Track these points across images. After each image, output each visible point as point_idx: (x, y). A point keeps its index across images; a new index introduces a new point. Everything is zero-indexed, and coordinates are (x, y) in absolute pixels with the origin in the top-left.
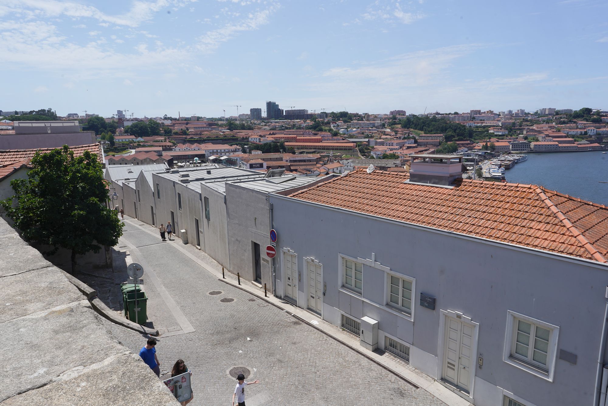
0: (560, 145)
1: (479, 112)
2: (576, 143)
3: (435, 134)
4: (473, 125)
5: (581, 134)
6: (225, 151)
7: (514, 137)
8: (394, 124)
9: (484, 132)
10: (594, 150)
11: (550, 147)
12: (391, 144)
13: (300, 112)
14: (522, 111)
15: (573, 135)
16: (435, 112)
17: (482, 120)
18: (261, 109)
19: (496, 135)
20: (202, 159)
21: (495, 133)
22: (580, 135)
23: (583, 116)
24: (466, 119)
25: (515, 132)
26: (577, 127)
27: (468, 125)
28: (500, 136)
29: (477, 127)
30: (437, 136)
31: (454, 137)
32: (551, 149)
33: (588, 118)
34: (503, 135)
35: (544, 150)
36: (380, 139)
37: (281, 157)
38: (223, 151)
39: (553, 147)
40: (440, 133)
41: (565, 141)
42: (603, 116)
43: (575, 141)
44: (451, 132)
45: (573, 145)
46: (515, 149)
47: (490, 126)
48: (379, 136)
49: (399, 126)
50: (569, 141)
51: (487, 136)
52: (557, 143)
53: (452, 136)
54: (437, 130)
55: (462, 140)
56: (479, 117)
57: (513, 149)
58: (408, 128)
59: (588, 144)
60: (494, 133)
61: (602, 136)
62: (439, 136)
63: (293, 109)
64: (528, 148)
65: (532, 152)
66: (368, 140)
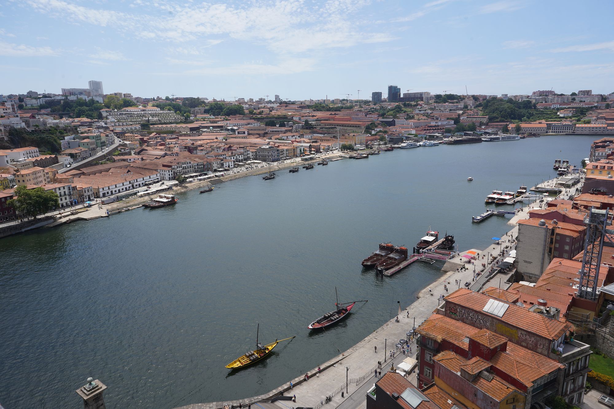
0: (608, 128)
11: (595, 129)
13: (415, 95)
18: (382, 93)
32: (596, 132)
35: (587, 132)
52: (605, 126)
63: (409, 92)
64: (571, 131)
65: (573, 134)
66: (393, 120)
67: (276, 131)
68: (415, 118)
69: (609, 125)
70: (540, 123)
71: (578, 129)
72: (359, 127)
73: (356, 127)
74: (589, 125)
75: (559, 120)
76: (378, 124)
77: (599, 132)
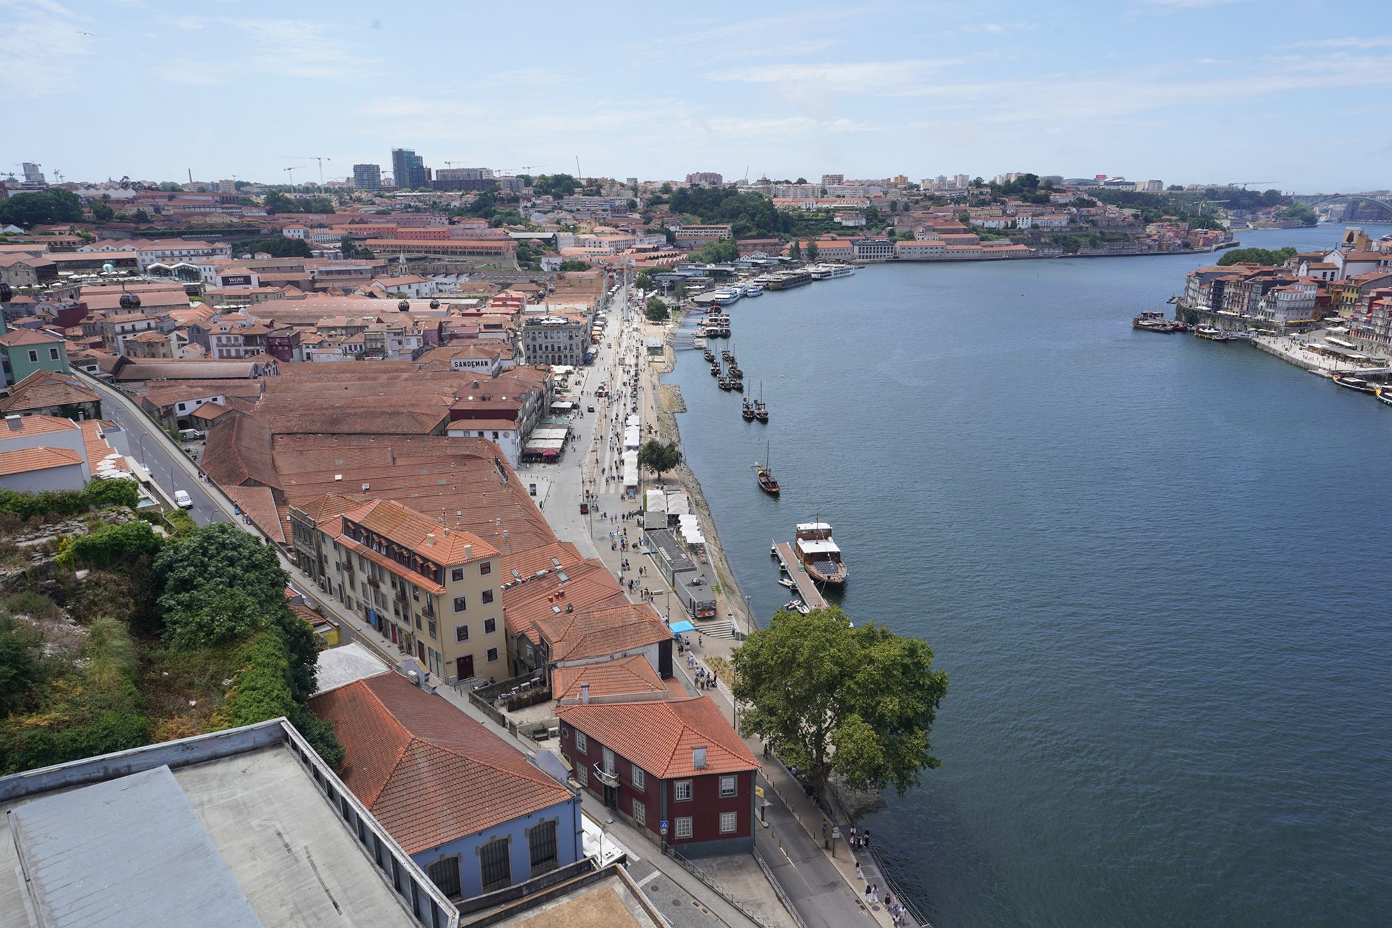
1: (839, 179)
2: (983, 243)
3: (717, 223)
4: (815, 206)
5: (1006, 227)
6: (189, 252)
7: (874, 230)
8: (657, 204)
9: (824, 220)
10: (1014, 257)
12: (597, 244)
14: (903, 179)
15: (990, 228)
16: (761, 179)
17: (838, 196)
18: (378, 166)
19: (843, 228)
20: (131, 269)
21: (845, 223)
22: (1004, 228)
23: (1021, 191)
24: (810, 193)
25: (884, 221)
26: (1004, 212)
27: (804, 207)
28: (849, 228)
29: (819, 210)
30: (717, 228)
31: (750, 229)
33: (1028, 194)
34: (856, 227)
36: (592, 232)
37: (301, 264)
38: (184, 253)
39: (936, 250)
40: (728, 223)
41: (962, 239)
42: (1057, 191)
43: (982, 239)
44: (746, 220)
45: (974, 247)
46: (865, 254)
47: (837, 210)
48: (589, 227)
49: (666, 207)
50: (969, 239)
51: (826, 229)
52: (945, 243)
53: (745, 227)
54: (723, 216)
55: (764, 236)
56: (836, 189)
57: (861, 254)
58: (680, 213)
59: (1008, 245)
60: (841, 223)
61: (1041, 229)
62: (720, 228)
64: (890, 254)
65: (896, 260)
66: (554, 235)
67: (339, 272)
68: (582, 231)
69: (948, 242)
70: (834, 239)
71: (904, 251)
72: (496, 254)
73: (488, 254)
74: (910, 243)
75: (849, 232)
76: (538, 246)
77: (936, 255)
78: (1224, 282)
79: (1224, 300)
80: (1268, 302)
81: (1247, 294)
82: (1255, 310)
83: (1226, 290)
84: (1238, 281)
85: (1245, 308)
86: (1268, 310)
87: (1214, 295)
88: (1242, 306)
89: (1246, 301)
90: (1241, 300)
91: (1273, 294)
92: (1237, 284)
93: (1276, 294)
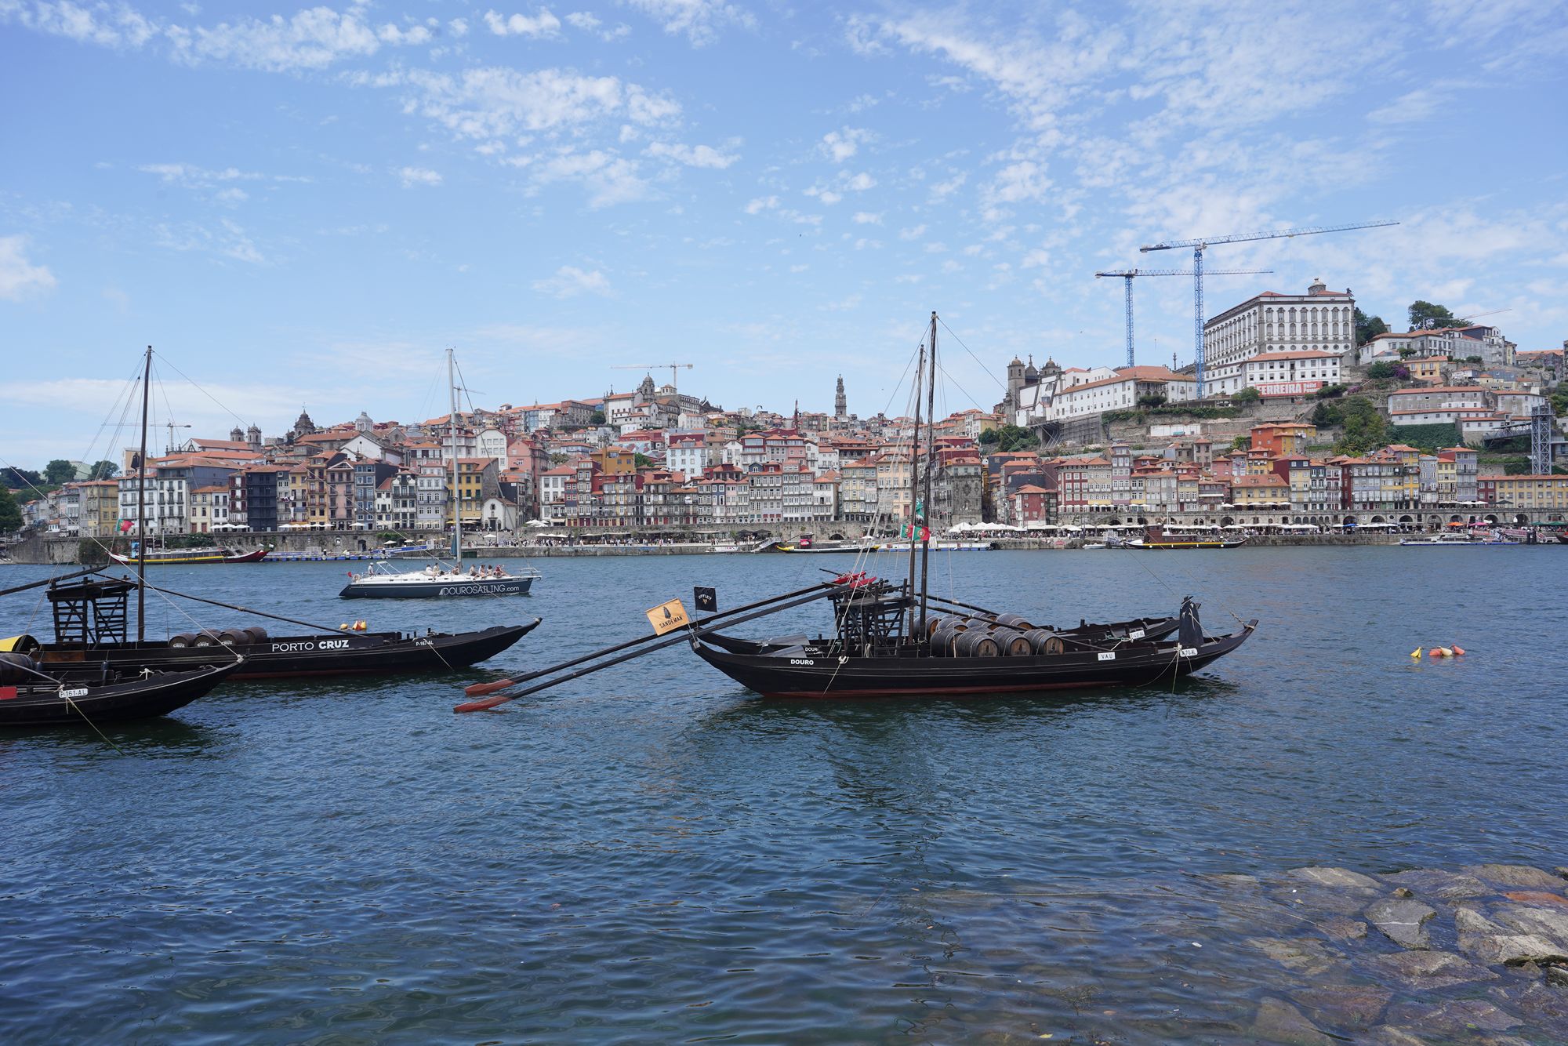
78: (275, 474)
79: (281, 507)
80: (396, 496)
81: (341, 489)
82: (367, 514)
83: (280, 489)
84: (312, 470)
85: (342, 513)
86: (400, 510)
87: (248, 499)
88: (333, 513)
89: (341, 501)
90: (327, 500)
91: (404, 481)
92: (309, 475)
93: (412, 482)
